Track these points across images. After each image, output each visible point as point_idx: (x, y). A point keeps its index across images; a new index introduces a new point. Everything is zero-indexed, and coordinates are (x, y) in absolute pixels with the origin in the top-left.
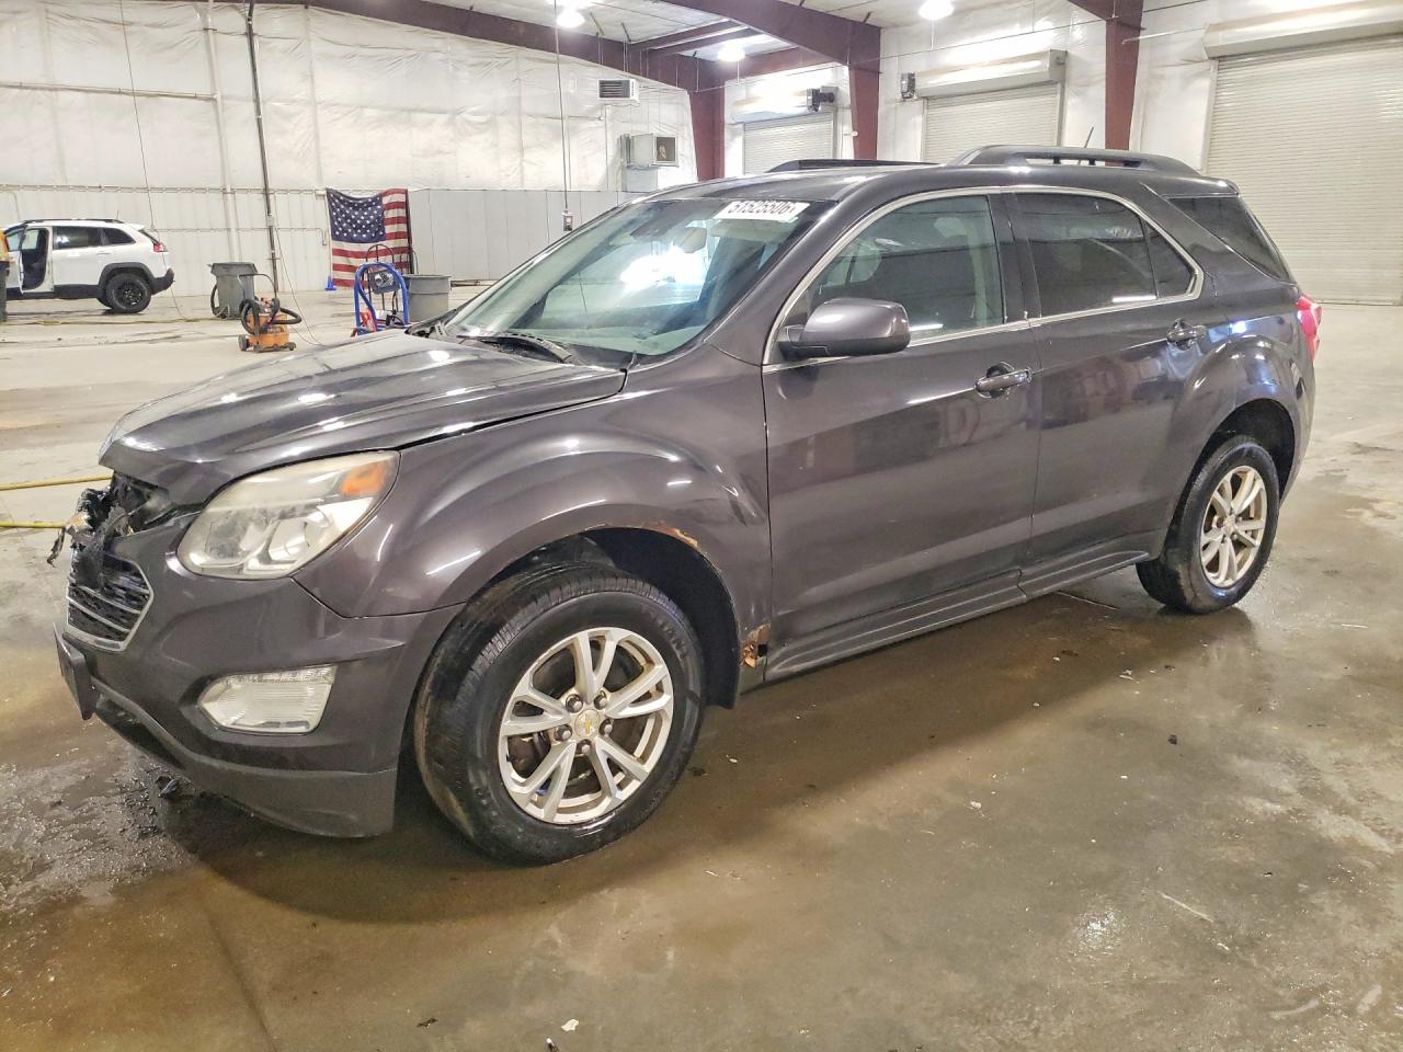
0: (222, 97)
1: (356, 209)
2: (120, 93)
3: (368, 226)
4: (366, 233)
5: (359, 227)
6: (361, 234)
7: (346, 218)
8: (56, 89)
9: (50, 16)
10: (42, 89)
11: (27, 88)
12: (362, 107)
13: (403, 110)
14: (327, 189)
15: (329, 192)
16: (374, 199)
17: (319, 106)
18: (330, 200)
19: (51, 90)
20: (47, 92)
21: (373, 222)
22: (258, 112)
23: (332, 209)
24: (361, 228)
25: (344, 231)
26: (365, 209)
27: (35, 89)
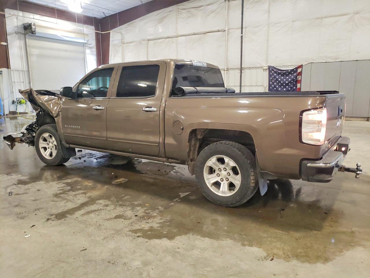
0: (228, 30)
1: (283, 75)
2: (194, 34)
3: (287, 84)
4: (286, 88)
5: (282, 85)
6: (283, 88)
7: (276, 81)
8: (178, 37)
9: (179, 10)
10: (175, 37)
11: (171, 38)
12: (294, 21)
13: (319, 18)
14: (269, 66)
15: (269, 67)
16: (292, 70)
17: (270, 25)
18: (270, 72)
19: (176, 37)
20: (176, 38)
21: (290, 82)
22: (242, 33)
23: (270, 76)
24: (283, 85)
25: (275, 87)
26: (287, 75)
27: (173, 38)
